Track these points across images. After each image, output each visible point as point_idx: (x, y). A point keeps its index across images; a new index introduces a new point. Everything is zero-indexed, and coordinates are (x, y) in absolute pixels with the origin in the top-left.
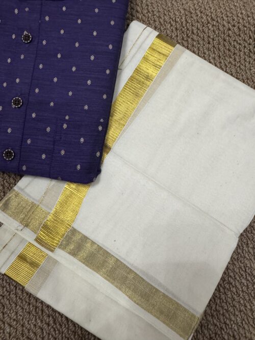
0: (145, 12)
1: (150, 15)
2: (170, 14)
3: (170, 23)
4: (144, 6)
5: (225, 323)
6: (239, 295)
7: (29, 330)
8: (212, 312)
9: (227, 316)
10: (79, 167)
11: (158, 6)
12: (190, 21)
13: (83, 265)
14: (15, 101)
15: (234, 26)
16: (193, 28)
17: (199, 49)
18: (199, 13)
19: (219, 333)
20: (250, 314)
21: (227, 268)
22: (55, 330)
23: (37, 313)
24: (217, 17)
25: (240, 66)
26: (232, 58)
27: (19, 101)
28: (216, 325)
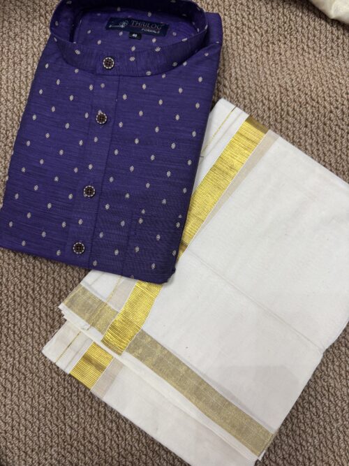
0: (234, 87)
1: (239, 91)
2: (263, 91)
3: (262, 101)
4: (233, 79)
5: (301, 444)
6: (319, 416)
7: (90, 434)
8: (288, 432)
9: (304, 437)
10: (153, 266)
11: (249, 80)
12: (285, 101)
13: (151, 372)
14: (88, 190)
15: (337, 108)
16: (289, 108)
17: (294, 133)
18: (296, 91)
19: (294, 454)
20: (329, 437)
21: (308, 386)
22: (118, 437)
23: (100, 418)
24: (318, 96)
25: (340, 155)
26: (332, 145)
27: (91, 190)
28: (290, 446)
